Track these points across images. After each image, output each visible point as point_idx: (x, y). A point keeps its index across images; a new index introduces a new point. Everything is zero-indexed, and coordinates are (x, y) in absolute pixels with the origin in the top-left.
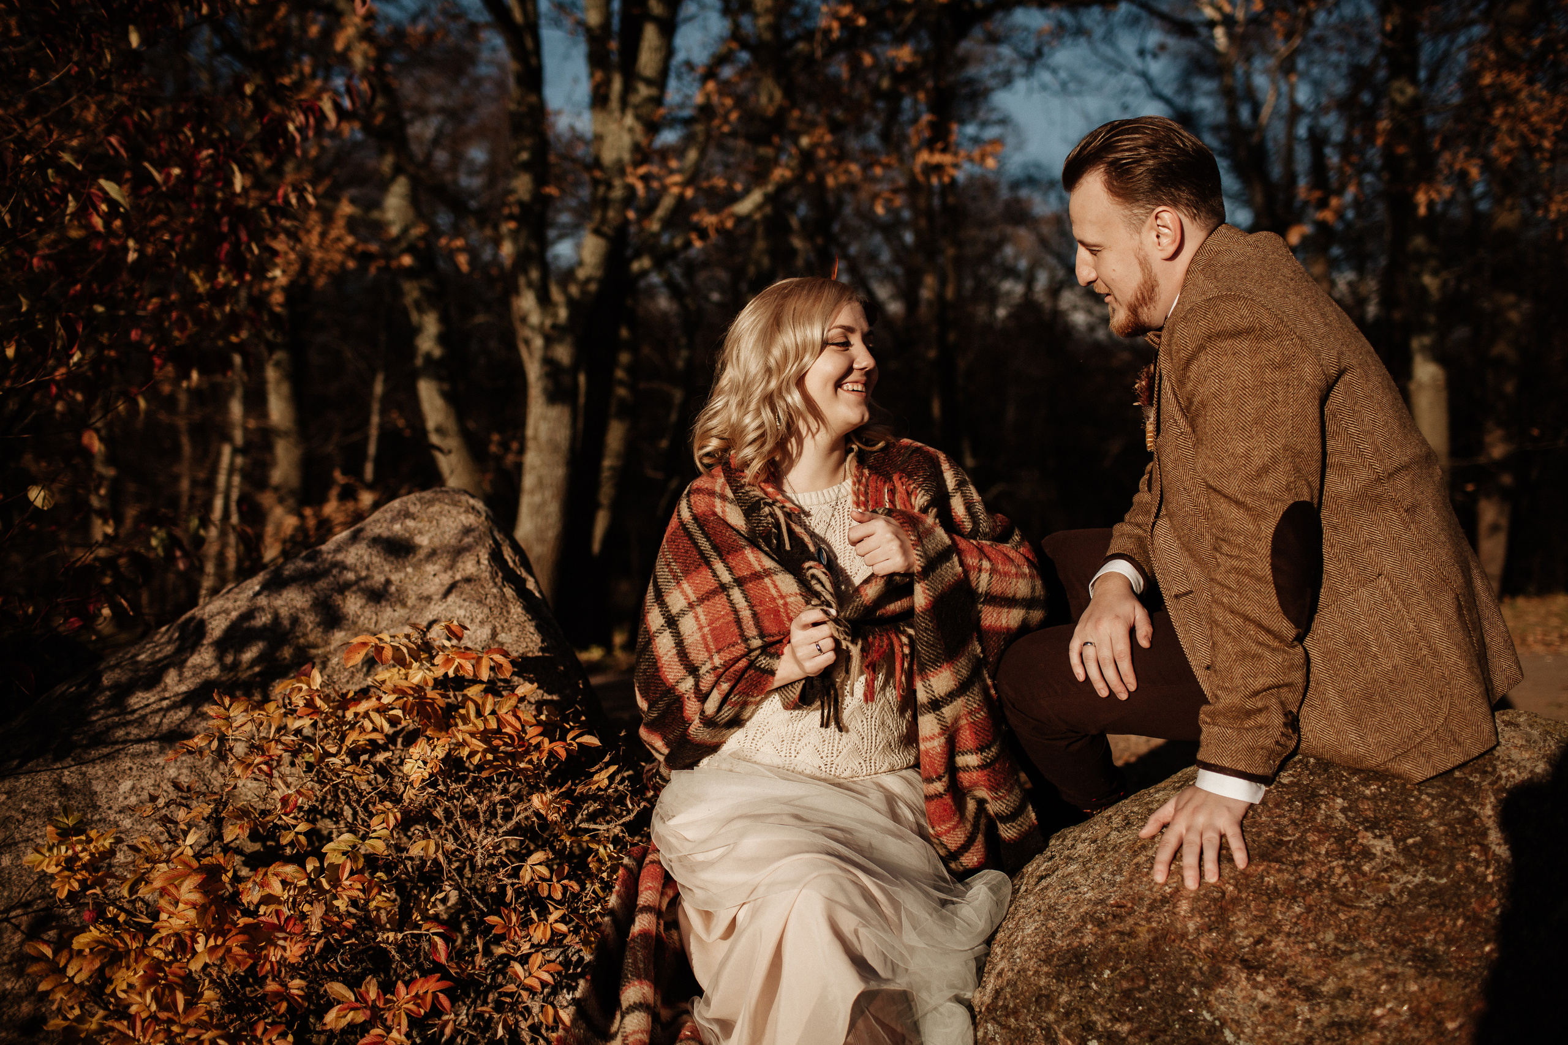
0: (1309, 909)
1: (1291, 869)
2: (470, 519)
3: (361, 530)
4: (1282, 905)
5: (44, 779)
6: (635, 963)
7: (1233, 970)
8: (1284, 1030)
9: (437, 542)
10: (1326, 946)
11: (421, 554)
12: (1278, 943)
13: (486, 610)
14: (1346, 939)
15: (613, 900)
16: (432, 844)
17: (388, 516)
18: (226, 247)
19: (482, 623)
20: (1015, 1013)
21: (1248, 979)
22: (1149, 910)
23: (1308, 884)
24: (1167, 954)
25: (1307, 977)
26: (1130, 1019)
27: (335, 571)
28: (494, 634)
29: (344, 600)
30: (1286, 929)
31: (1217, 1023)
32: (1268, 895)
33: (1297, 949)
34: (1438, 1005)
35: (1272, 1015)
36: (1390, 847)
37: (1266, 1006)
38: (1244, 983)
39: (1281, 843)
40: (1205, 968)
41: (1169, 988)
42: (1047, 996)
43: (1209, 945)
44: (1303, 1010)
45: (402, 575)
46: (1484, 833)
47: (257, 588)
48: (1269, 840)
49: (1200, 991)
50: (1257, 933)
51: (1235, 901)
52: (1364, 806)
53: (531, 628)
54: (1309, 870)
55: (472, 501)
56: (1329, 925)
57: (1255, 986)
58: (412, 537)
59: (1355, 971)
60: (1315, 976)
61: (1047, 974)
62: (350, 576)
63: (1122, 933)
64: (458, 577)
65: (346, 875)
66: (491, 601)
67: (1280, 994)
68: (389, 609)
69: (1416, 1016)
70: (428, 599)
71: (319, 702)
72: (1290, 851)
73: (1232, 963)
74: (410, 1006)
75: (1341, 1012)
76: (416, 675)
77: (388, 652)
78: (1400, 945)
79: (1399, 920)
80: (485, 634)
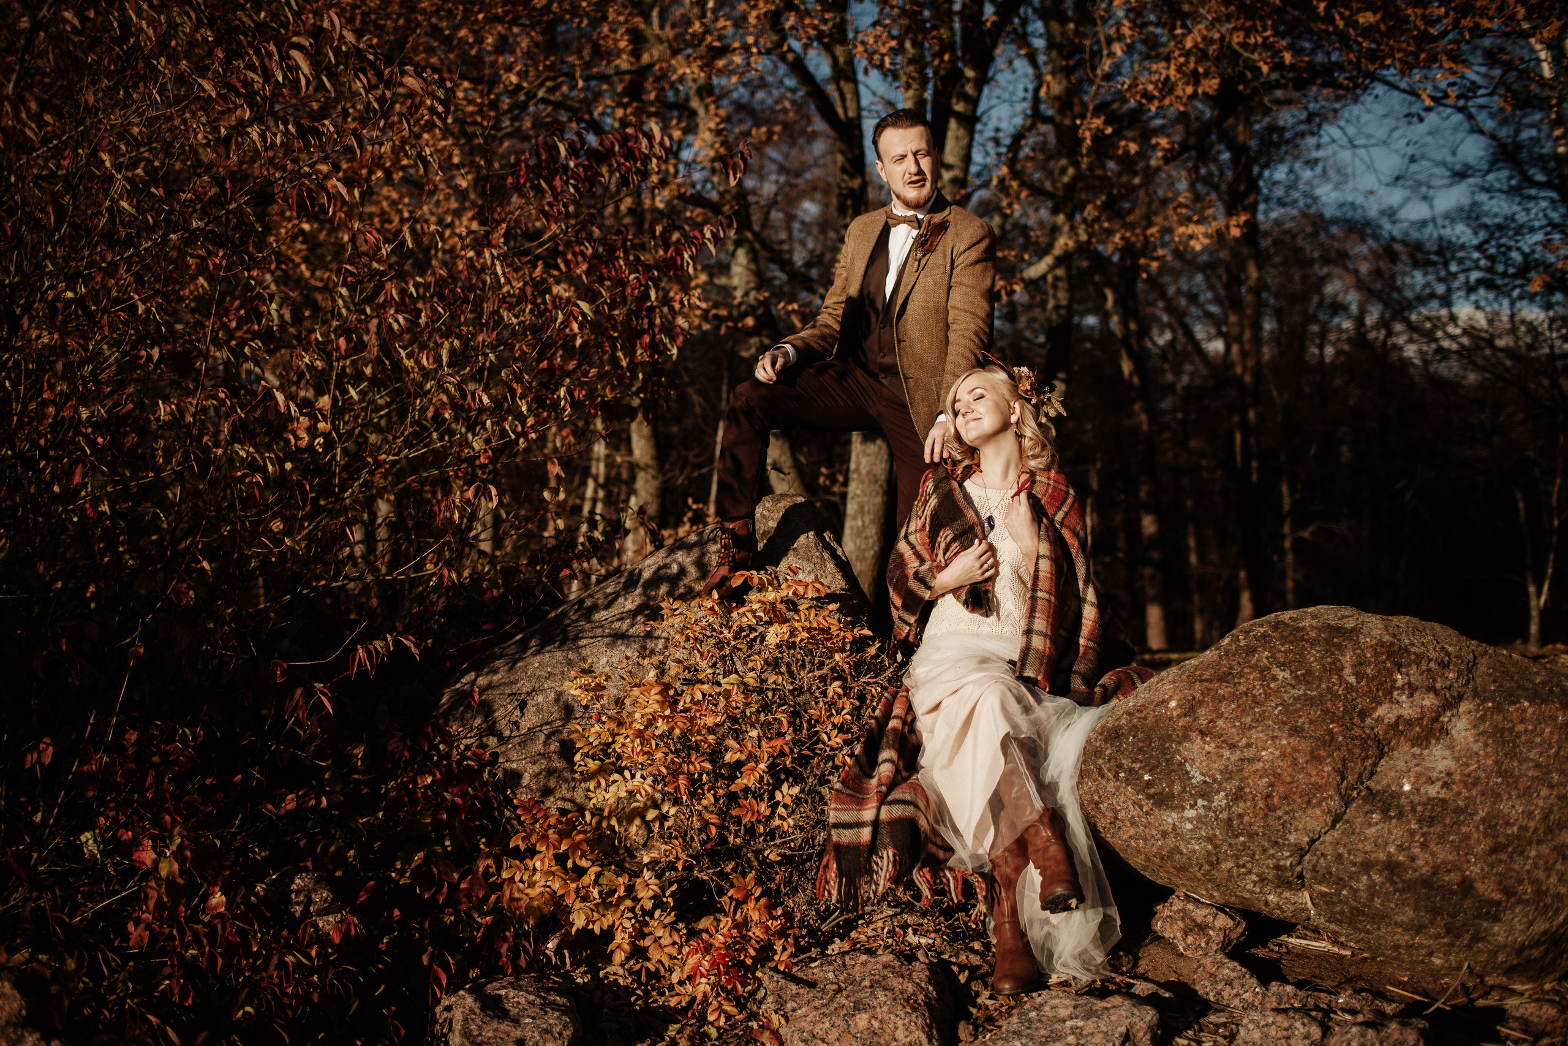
0: (1239, 707)
1: (1232, 686)
4: (1225, 704)
5: (559, 655)
7: (1193, 735)
8: (1215, 763)
10: (1245, 724)
12: (1220, 723)
13: (811, 565)
14: (1257, 721)
19: (808, 573)
21: (1201, 740)
22: (1155, 707)
24: (1161, 728)
25: (1232, 739)
26: (1140, 762)
30: (1226, 716)
31: (1182, 761)
32: (1219, 699)
33: (1229, 725)
34: (1295, 750)
35: (1211, 757)
36: (1287, 675)
37: (1209, 753)
38: (1198, 741)
39: (1230, 674)
40: (1180, 735)
41: (1161, 744)
43: (1184, 723)
44: (1227, 753)
46: (1342, 669)
48: (1224, 673)
49: (1176, 746)
50: (1209, 718)
51: (1201, 702)
52: (1279, 655)
53: (839, 576)
57: (1205, 742)
59: (1254, 735)
60: (1237, 738)
63: (1139, 719)
65: (734, 694)
66: (815, 560)
67: (1217, 747)
69: (1283, 755)
71: (717, 608)
72: (1234, 678)
73: (1194, 732)
74: (768, 750)
75: (1245, 754)
76: (771, 595)
77: (756, 580)
78: (1284, 723)
79: (1286, 712)
80: (810, 578)
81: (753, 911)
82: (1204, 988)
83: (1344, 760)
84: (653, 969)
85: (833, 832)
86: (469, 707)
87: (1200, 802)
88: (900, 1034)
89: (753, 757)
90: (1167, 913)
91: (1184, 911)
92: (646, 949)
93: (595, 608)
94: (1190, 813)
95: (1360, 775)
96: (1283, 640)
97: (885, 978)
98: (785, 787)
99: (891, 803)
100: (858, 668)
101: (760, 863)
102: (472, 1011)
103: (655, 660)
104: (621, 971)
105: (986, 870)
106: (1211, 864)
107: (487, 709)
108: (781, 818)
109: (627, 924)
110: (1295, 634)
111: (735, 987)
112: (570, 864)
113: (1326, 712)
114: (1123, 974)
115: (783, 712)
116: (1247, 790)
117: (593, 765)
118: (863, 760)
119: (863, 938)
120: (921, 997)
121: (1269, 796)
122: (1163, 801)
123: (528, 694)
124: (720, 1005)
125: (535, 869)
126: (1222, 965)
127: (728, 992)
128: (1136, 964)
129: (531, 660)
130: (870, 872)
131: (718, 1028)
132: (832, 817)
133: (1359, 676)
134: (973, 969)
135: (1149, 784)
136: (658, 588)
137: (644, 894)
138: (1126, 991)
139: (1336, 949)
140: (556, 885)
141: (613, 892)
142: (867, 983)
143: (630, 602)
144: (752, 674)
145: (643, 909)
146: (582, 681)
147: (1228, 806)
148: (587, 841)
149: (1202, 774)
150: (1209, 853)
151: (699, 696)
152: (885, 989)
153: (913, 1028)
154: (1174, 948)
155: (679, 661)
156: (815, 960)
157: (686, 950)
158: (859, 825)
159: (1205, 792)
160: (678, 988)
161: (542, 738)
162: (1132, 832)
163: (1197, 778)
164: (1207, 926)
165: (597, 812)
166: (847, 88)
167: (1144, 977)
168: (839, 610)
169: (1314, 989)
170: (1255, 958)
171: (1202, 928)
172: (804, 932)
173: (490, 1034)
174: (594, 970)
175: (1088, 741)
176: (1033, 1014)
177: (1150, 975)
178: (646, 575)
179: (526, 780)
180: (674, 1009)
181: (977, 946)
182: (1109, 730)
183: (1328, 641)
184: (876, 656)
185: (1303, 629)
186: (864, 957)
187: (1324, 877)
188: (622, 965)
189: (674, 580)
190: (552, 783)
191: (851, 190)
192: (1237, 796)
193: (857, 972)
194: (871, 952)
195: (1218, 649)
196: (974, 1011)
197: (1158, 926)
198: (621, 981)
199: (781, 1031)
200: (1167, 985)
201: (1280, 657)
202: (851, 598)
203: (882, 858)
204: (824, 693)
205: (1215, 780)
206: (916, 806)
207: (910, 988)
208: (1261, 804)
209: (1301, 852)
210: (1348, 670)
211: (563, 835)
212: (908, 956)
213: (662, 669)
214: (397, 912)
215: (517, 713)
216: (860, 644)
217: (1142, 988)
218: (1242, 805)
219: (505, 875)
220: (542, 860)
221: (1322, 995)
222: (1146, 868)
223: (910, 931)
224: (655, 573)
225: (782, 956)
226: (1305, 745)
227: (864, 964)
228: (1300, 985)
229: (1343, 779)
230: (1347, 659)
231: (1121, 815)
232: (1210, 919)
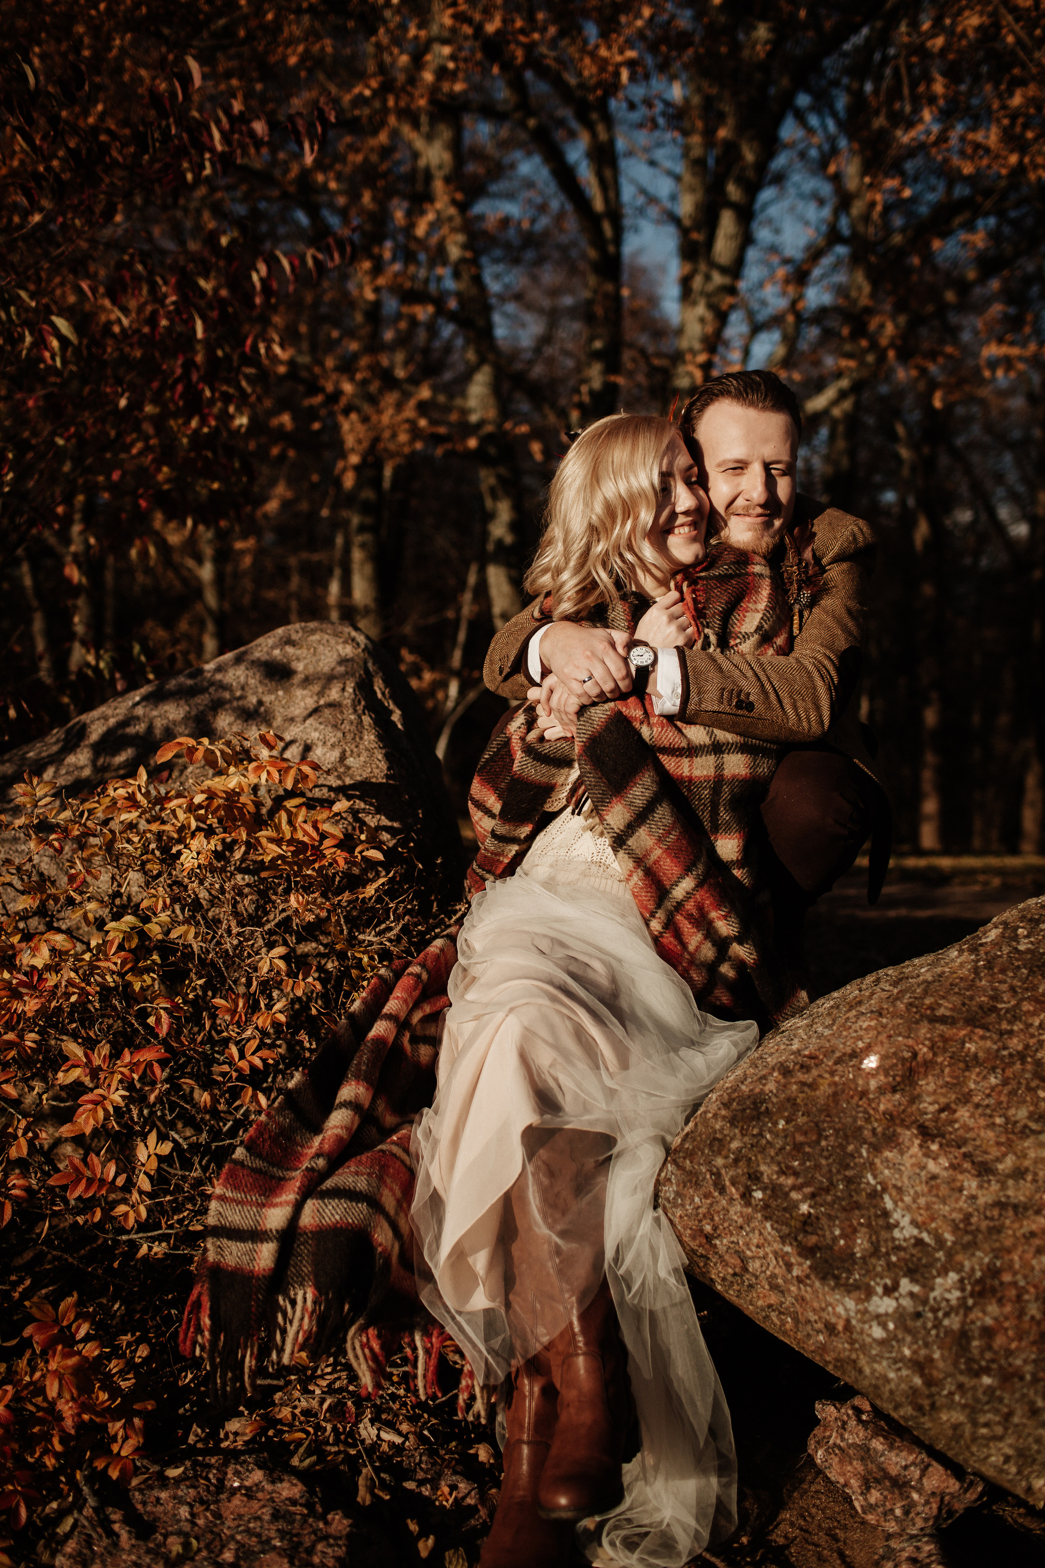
0: (1005, 1082)
1: (995, 1037)
2: (348, 650)
3: (245, 653)
4: (978, 1074)
6: (359, 1064)
7: (906, 1135)
8: (945, 1203)
9: (311, 670)
10: (1016, 1122)
11: (297, 679)
12: (963, 1114)
13: (340, 735)
15: (357, 1005)
16: (193, 930)
17: (270, 642)
19: (333, 746)
20: (690, 1155)
21: (921, 1146)
22: (836, 1063)
23: (1011, 1055)
24: (843, 1111)
25: (986, 1152)
26: (796, 1174)
27: (212, 690)
28: (343, 758)
29: (215, 717)
30: (976, 1099)
31: (879, 1188)
32: (966, 1062)
33: (982, 1122)
35: (938, 1187)
37: (934, 1177)
38: (915, 1149)
39: (994, 1009)
40: (879, 1130)
41: (840, 1145)
42: (720, 1140)
43: (890, 1106)
44: (971, 1184)
45: (273, 697)
47: (137, 699)
48: (981, 1007)
49: (868, 1152)
50: (943, 1100)
51: (928, 1065)
54: (1015, 1040)
55: (354, 634)
56: (1025, 1102)
57: (928, 1154)
58: (289, 663)
60: (995, 1152)
61: (724, 1118)
62: (227, 695)
63: (803, 1084)
64: (322, 702)
65: (113, 950)
66: (346, 726)
67: (953, 1167)
68: (254, 728)
70: (292, 720)
71: (139, 797)
72: (1000, 1019)
73: (908, 1128)
74: (125, 1071)
75: (1010, 1193)
85: (210, 1245)
87: (906, 1285)
94: (884, 1305)
98: (152, 1138)
99: (327, 1194)
106: (920, 1408)
108: (140, 1194)
116: (1007, 1278)
122: (831, 1265)
130: (270, 1325)
132: (214, 1214)
135: (807, 1222)
147: (963, 1307)
149: (914, 1223)
150: (914, 1391)
158: (256, 1235)
159: (919, 1264)
162: (773, 1299)
163: (905, 1231)
164: (907, 1484)
171: (899, 1484)
182: (741, 1100)
186: (258, 1474)
192: (984, 1287)
195: (974, 950)
197: (817, 1457)
202: (396, 791)
203: (293, 1303)
205: (940, 1242)
206: (374, 1203)
218: (993, 1308)
231: (754, 1266)
232: (916, 1473)
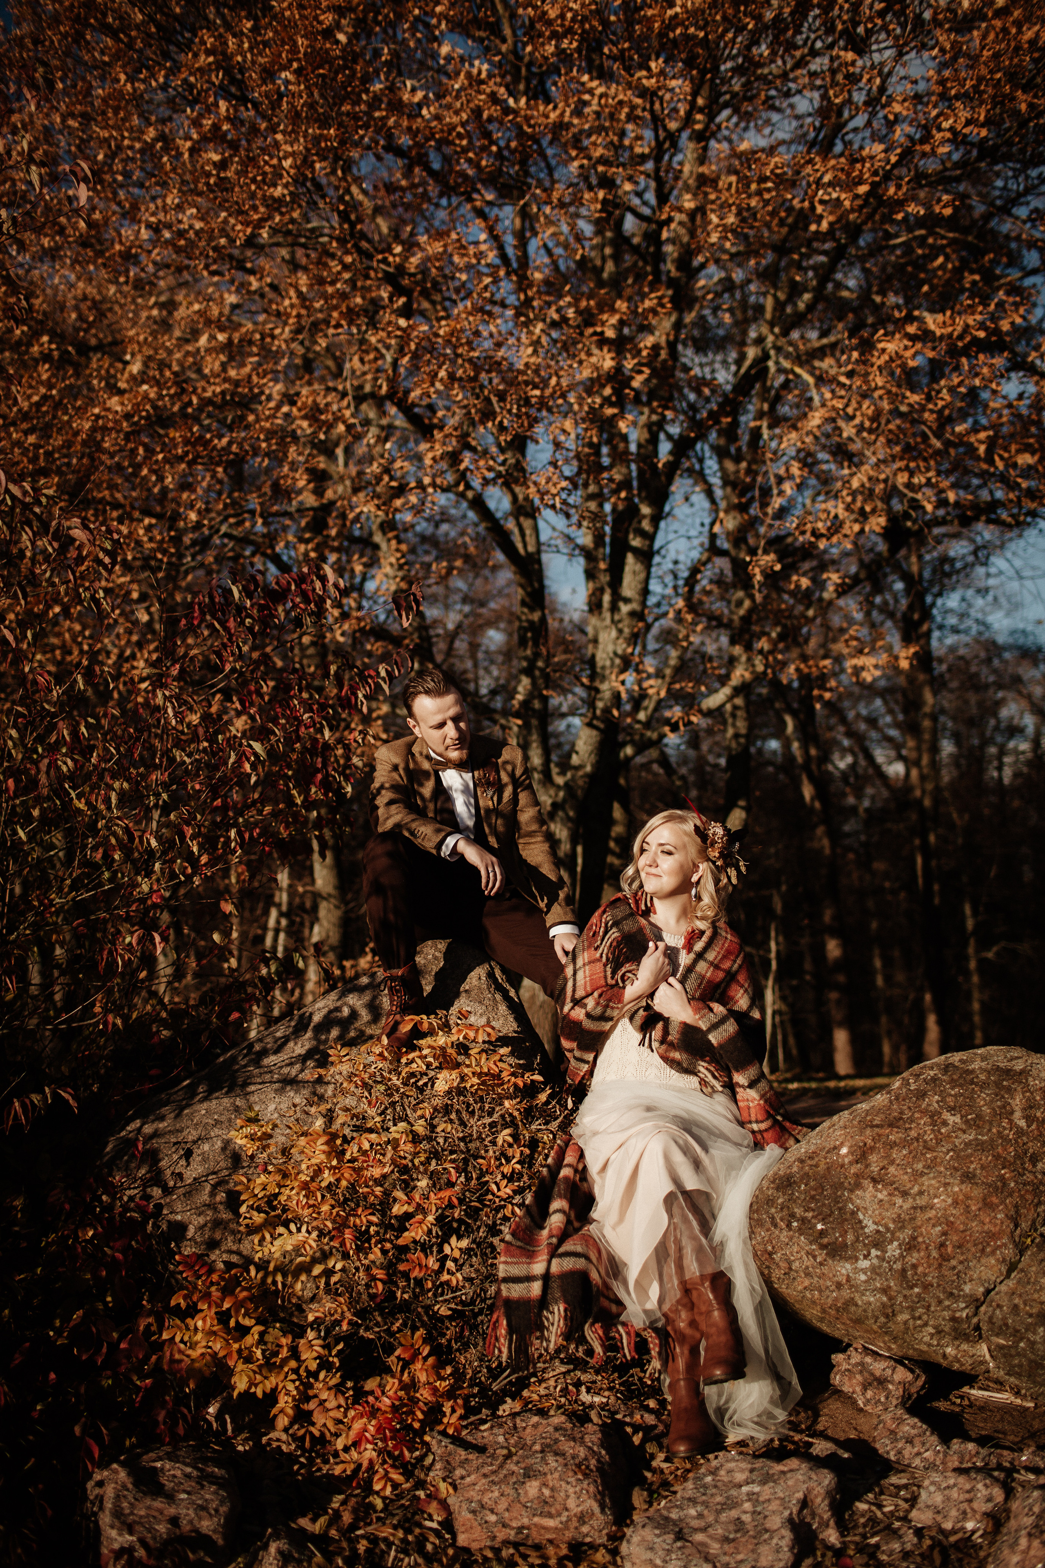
0: (910, 1152)
1: (903, 1131)
4: (897, 1150)
5: (226, 1102)
7: (865, 1182)
8: (888, 1211)
10: (917, 1170)
12: (892, 1169)
14: (929, 1167)
15: (550, 1160)
16: (449, 1125)
18: (319, 776)
21: (873, 1187)
22: (827, 1154)
23: (912, 1139)
24: (833, 1176)
25: (905, 1186)
26: (813, 1211)
28: (489, 1022)
30: (898, 1162)
31: (855, 1209)
32: (890, 1145)
33: (901, 1172)
34: (968, 1197)
35: (884, 1205)
36: (957, 1119)
37: (881, 1200)
38: (871, 1189)
39: (901, 1118)
40: (852, 1182)
41: (834, 1192)
43: (856, 1170)
44: (899, 1201)
46: (1012, 1112)
48: (895, 1118)
49: (848, 1194)
50: (881, 1164)
51: (872, 1148)
52: (949, 1099)
53: (511, 1018)
54: (914, 1132)
56: (921, 1160)
57: (877, 1190)
59: (928, 1182)
60: (909, 1185)
63: (811, 1166)
65: (402, 1143)
66: (487, 1001)
67: (890, 1194)
69: (956, 1203)
71: (386, 1053)
72: (905, 1123)
73: (866, 1179)
74: (437, 1201)
75: (918, 1202)
76: (441, 1040)
77: (425, 1026)
78: (956, 1169)
79: (958, 1157)
80: (483, 1021)
81: (421, 1372)
82: (885, 1447)
83: (1016, 1206)
84: (317, 1433)
85: (503, 1287)
86: (133, 1156)
87: (874, 1252)
88: (571, 1503)
89: (420, 1209)
90: (845, 1366)
91: (862, 1364)
92: (310, 1413)
93: (264, 1053)
94: (864, 1264)
95: (1034, 1222)
96: (953, 1083)
97: (556, 1441)
98: (453, 1240)
99: (561, 1256)
100: (529, 1114)
101: (430, 1318)
102: (124, 1486)
103: (323, 1108)
104: (284, 1437)
105: (660, 1325)
106: (887, 1316)
107: (152, 1157)
108: (449, 1272)
109: (291, 1387)
110: (964, 1078)
111: (402, 1454)
112: (232, 1323)
113: (997, 1157)
114: (801, 1432)
115: (453, 1161)
116: (921, 1240)
117: (258, 1218)
118: (534, 1210)
119: (535, 1397)
120: (593, 1462)
121: (942, 1245)
122: (836, 1251)
123: (195, 1142)
124: (387, 1473)
125: (196, 1329)
126: (901, 1421)
127: (395, 1459)
128: (815, 1421)
129: (197, 1107)
130: (541, 1327)
131: (384, 1498)
132: (502, 1271)
133: (1029, 1119)
134: (647, 1430)
135: (822, 1233)
136: (329, 1032)
137: (309, 1357)
138: (803, 1453)
139: (1018, 1401)
140: (217, 1346)
141: (276, 1354)
142: (537, 1447)
143: (299, 1048)
144: (422, 1122)
145: (307, 1370)
146: (248, 1130)
147: (901, 1256)
148: (251, 1299)
149: (875, 1223)
150: (884, 1305)
151: (366, 1146)
152: (556, 1454)
153: (584, 1496)
154: (854, 1402)
155: (346, 1110)
156: (484, 1422)
157: (351, 1413)
158: (529, 1279)
159: (879, 1242)
160: (344, 1456)
161: (208, 1188)
162: (807, 1283)
163: (870, 1227)
164: (886, 1380)
165: (262, 1266)
166: (527, 523)
167: (823, 1435)
168: (512, 1053)
169: (998, 1446)
170: (937, 1411)
171: (881, 1382)
172: (476, 1390)
173: (142, 1513)
174: (256, 1436)
175: (760, 1188)
176: (709, 1479)
177: (830, 1432)
178: (317, 1018)
179: (191, 1232)
180: (339, 1477)
181: (652, 1404)
182: (781, 1178)
183: (998, 1084)
184: (547, 1103)
185: (973, 1071)
186: (535, 1419)
187: (1001, 1329)
188: (286, 1430)
189: (346, 1024)
190: (218, 1236)
191: (531, 623)
192: (911, 1246)
193: (528, 1435)
194: (543, 1413)
195: (889, 1092)
196: (648, 1475)
197: (836, 1379)
198: (284, 1447)
199: (450, 1501)
200: (845, 1444)
201: (950, 1101)
202: (524, 1041)
203: (553, 1313)
204: (494, 1143)
205: (888, 1229)
206: (588, 1258)
207: (582, 1452)
208: (935, 1254)
209: (976, 1303)
210: (1018, 1114)
211: (228, 1290)
212: (580, 1417)
213: (329, 1116)
214: (53, 1376)
215: (183, 1162)
216: (531, 1091)
217: (821, 1447)
218: (916, 1255)
219: (165, 1336)
220: (204, 1320)
221: (1005, 1453)
222: (822, 1320)
223: (583, 1389)
224: (326, 1017)
225: (451, 1418)
226: (977, 1192)
227: (535, 1426)
228: (982, 1441)
229: (1016, 1226)
230: (1017, 1102)
231: (796, 1265)
232: (889, 1372)
